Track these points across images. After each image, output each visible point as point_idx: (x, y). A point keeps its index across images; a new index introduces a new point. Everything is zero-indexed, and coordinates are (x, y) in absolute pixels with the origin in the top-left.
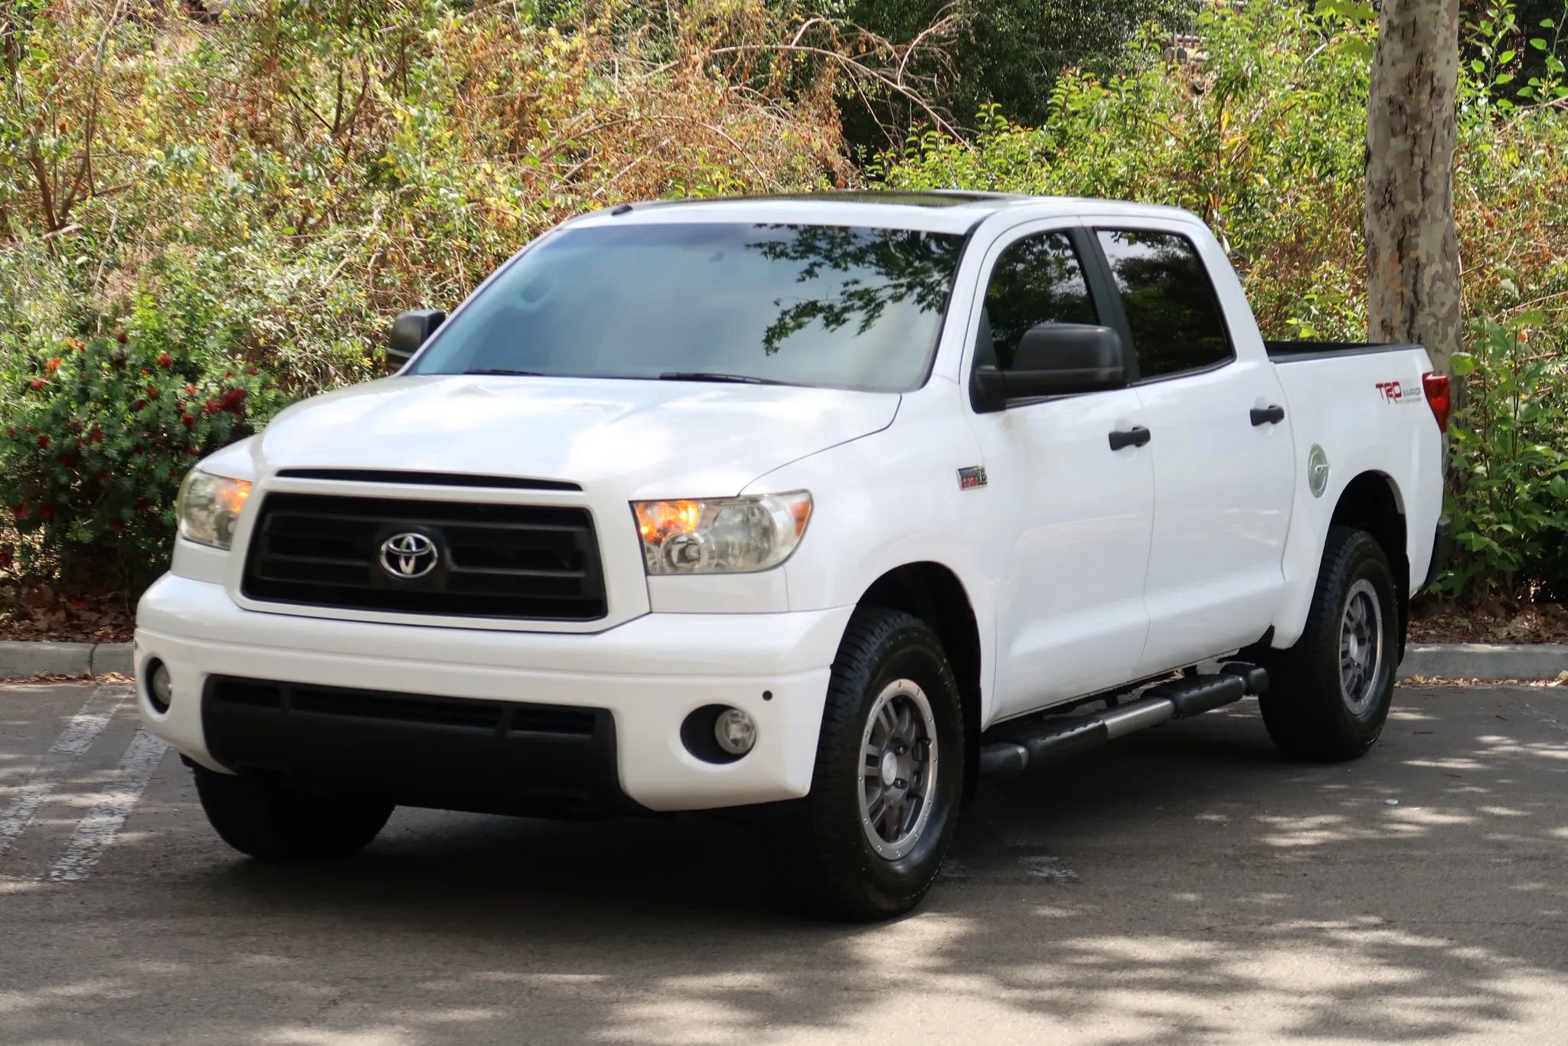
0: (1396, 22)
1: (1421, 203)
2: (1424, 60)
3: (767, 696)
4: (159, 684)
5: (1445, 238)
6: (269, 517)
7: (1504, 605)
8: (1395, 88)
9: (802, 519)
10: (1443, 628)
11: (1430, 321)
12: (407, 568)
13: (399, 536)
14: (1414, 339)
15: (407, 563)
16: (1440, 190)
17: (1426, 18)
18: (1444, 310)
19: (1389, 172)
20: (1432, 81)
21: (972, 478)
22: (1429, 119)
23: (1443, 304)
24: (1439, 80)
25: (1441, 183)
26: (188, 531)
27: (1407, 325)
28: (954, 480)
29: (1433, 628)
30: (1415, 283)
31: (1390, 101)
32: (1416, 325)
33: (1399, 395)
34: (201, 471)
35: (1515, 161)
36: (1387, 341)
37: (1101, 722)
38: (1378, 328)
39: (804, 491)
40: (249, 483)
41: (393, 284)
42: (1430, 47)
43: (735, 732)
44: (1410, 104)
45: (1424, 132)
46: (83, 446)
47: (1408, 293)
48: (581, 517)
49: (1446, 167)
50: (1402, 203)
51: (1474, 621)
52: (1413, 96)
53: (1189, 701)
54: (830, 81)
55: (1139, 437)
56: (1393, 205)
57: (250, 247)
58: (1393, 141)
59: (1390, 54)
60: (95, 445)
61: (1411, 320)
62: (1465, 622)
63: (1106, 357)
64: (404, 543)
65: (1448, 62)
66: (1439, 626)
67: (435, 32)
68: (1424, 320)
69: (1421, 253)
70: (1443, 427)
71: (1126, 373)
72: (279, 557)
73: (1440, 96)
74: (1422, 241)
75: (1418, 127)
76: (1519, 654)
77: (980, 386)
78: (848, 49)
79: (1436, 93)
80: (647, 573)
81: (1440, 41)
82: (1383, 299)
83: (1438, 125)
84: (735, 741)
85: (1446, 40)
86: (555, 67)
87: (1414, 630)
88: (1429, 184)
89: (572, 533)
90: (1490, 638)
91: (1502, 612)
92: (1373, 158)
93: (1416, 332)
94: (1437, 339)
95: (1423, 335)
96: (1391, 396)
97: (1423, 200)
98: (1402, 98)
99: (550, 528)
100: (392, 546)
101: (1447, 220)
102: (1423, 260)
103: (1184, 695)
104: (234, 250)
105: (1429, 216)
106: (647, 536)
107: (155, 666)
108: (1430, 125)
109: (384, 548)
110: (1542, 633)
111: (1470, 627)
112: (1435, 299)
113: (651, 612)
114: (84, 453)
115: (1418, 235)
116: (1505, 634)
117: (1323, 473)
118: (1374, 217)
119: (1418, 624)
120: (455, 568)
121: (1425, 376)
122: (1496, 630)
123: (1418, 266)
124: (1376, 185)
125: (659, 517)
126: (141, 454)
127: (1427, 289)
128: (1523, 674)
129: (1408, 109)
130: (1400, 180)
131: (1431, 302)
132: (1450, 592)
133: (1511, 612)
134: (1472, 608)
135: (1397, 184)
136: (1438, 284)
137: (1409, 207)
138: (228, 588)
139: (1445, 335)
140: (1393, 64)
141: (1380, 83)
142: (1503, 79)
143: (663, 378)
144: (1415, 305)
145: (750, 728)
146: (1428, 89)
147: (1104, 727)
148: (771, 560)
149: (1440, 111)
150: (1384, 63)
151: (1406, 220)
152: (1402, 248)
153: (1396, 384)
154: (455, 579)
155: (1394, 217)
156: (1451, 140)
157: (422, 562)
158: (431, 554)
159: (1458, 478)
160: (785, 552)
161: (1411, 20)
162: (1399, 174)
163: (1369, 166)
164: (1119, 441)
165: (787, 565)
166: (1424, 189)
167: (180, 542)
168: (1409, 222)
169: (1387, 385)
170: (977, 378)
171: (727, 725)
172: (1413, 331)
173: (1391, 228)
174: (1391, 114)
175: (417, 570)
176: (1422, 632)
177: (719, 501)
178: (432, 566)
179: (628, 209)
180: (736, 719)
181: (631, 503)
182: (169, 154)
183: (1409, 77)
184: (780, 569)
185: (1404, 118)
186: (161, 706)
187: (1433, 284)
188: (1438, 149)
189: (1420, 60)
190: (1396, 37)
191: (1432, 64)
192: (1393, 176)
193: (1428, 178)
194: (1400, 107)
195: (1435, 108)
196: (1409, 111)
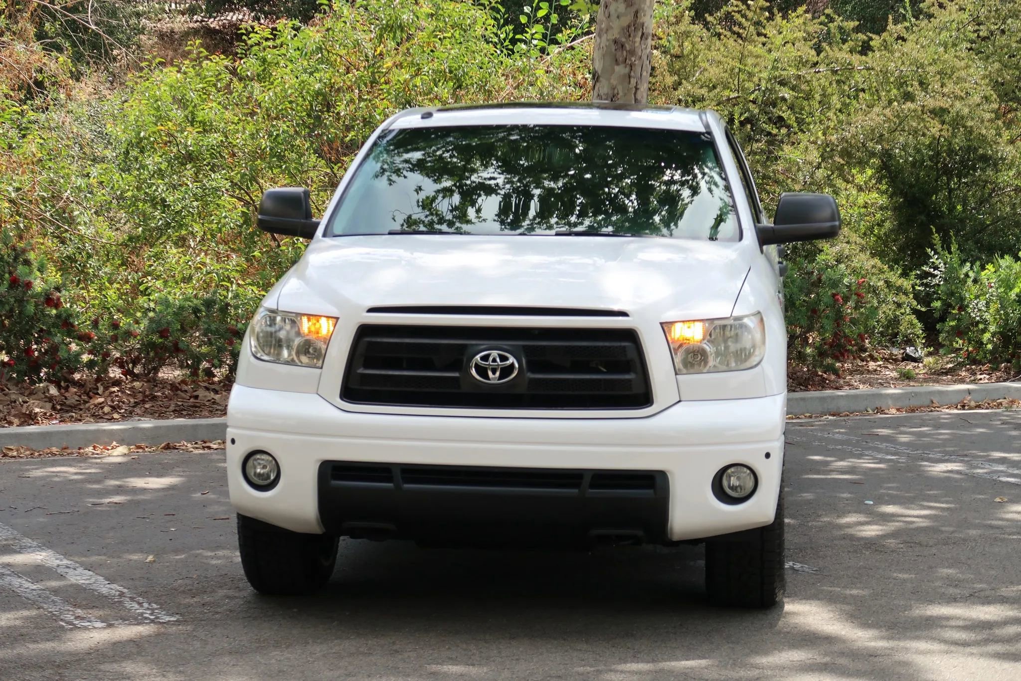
2: (638, 15)
3: (768, 455)
8: (619, 33)
12: (494, 377)
13: (486, 353)
15: (494, 373)
19: (614, 88)
20: (642, 29)
22: (640, 54)
24: (646, 27)
25: (645, 95)
31: (615, 42)
39: (757, 313)
42: (643, 6)
44: (628, 44)
45: (637, 62)
48: (630, 335)
52: (631, 39)
58: (617, 68)
59: (616, 10)
64: (491, 359)
72: (374, 371)
73: (646, 39)
75: (633, 59)
79: (644, 36)
80: (676, 374)
83: (644, 57)
88: (639, 97)
89: (624, 347)
98: (623, 40)
99: (607, 344)
100: (480, 360)
106: (673, 346)
108: (640, 57)
109: (473, 361)
113: (680, 401)
120: (531, 376)
124: (604, 97)
129: (628, 47)
130: (621, 94)
135: (619, 96)
140: (618, 17)
146: (640, 34)
148: (752, 363)
149: (646, 48)
150: (612, 17)
157: (505, 373)
158: (512, 365)
162: (620, 89)
163: (598, 84)
166: (636, 100)
174: (615, 50)
175: (500, 378)
178: (513, 374)
181: (661, 324)
183: (629, 26)
184: (757, 368)
185: (625, 53)
188: (644, 73)
189: (636, 14)
191: (643, 18)
192: (616, 91)
193: (639, 92)
194: (622, 46)
195: (643, 46)
196: (628, 48)
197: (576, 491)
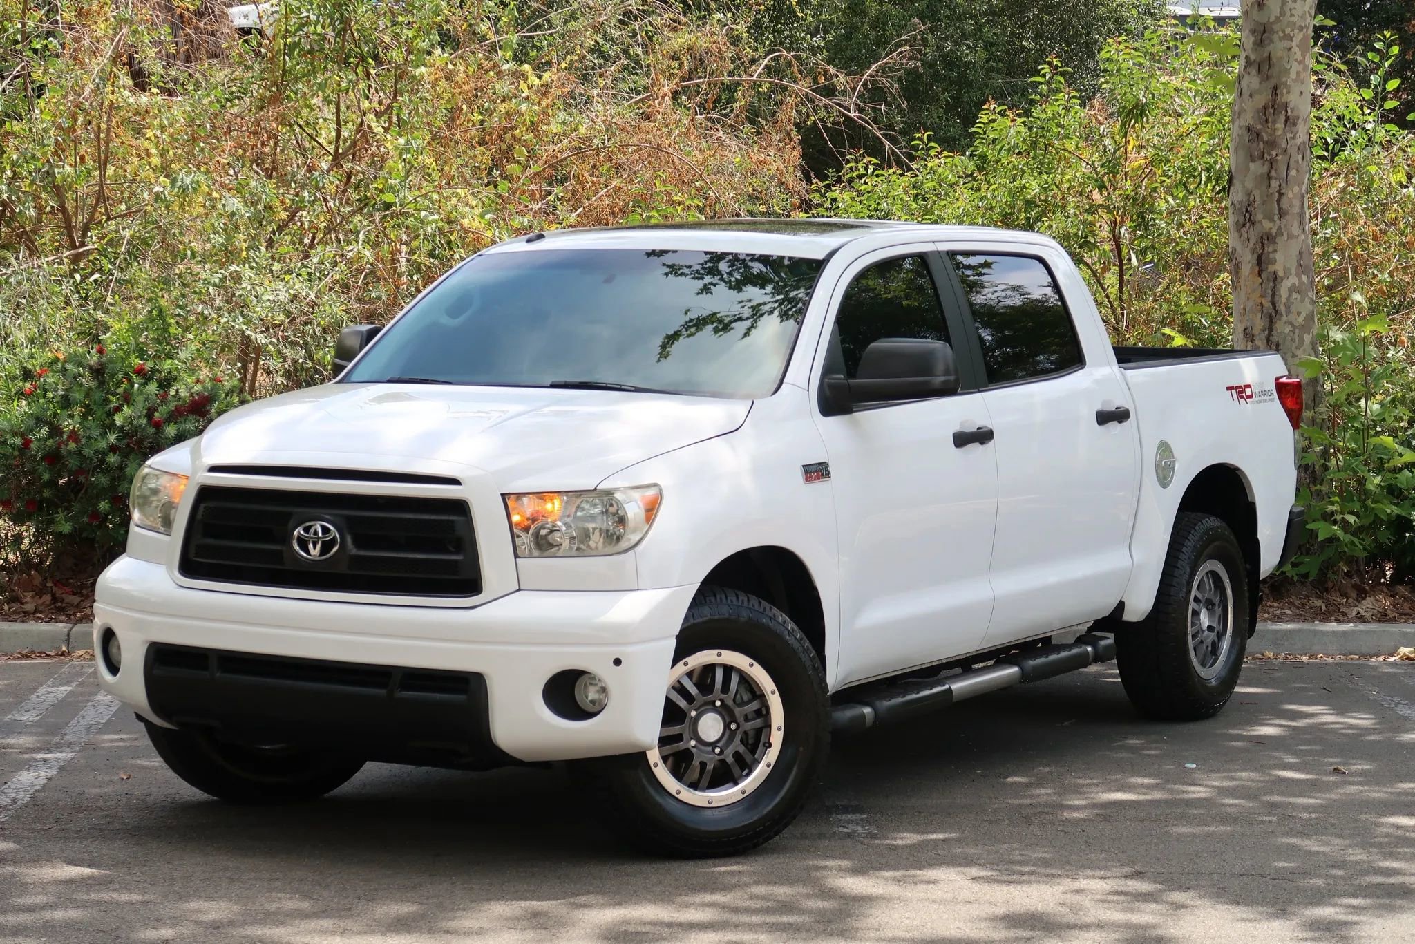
0: (1253, 57)
1: (1278, 221)
2: (1278, 92)
3: (617, 662)
4: (113, 651)
5: (1300, 253)
6: (202, 506)
7: (1355, 586)
8: (1253, 118)
9: (651, 510)
10: (1298, 608)
11: (1288, 329)
12: (315, 552)
13: (308, 524)
14: (1273, 346)
15: (315, 547)
16: (1296, 210)
17: (1280, 54)
18: (1301, 319)
19: (1249, 194)
20: (1286, 111)
21: (816, 472)
22: (1284, 146)
23: (1299, 314)
24: (1292, 110)
25: (1297, 203)
26: (139, 519)
27: (1267, 332)
28: (799, 475)
29: (1290, 609)
30: (1274, 294)
31: (1249, 129)
32: (1274, 333)
33: (1251, 396)
34: (150, 467)
35: (1403, 180)
36: (1249, 348)
37: (947, 686)
38: (1241, 335)
39: (655, 485)
40: (187, 478)
41: (379, 298)
42: (1284, 79)
43: (592, 694)
44: (1266, 133)
45: (1279, 158)
46: (63, 446)
47: (1267, 304)
48: (461, 507)
49: (1301, 189)
50: (1260, 222)
51: (1327, 602)
52: (1270, 125)
53: (1035, 668)
54: (792, 109)
55: (983, 436)
56: (1253, 224)
57: (247, 265)
58: (1252, 166)
59: (1249, 87)
60: (72, 446)
61: (1270, 328)
62: (1319, 603)
63: (940, 367)
64: (312, 530)
65: (1301, 93)
66: (1295, 606)
67: (423, 69)
68: (1282, 328)
69: (1278, 267)
70: (1295, 426)
71: (957, 381)
72: (211, 541)
73: (1294, 124)
74: (1279, 256)
75: (1274, 153)
76: (1362, 631)
77: (828, 393)
78: (809, 80)
79: (1290, 122)
80: (516, 556)
81: (1293, 75)
82: (1245, 309)
83: (1292, 151)
84: (593, 702)
85: (1298, 73)
86: (527, 99)
87: (1271, 610)
88: (1285, 206)
89: (453, 522)
90: (1341, 617)
91: (1354, 594)
92: (1235, 181)
93: (1274, 339)
94: (1294, 345)
95: (1281, 342)
96: (1242, 397)
97: (1280, 219)
98: (1259, 127)
99: (433, 517)
100: (302, 532)
101: (1303, 237)
102: (1281, 274)
103: (1031, 663)
104: (233, 268)
105: (1285, 234)
106: (517, 524)
107: (109, 636)
108: (1286, 150)
109: (296, 533)
110: (1389, 612)
111: (1324, 608)
112: (1293, 309)
113: (519, 590)
114: (64, 453)
115: (1275, 251)
116: (1355, 613)
117: (1171, 466)
118: (1236, 235)
119: (1276, 605)
120: (354, 551)
121: (1277, 379)
122: (1347, 610)
123: (1275, 279)
124: (1237, 206)
125: (529, 507)
126: (115, 453)
127: (1284, 300)
128: (1365, 650)
129: (1265, 136)
130: (1258, 201)
131: (1288, 312)
132: (1306, 576)
133: (1362, 594)
134: (1327, 590)
135: (1256, 205)
136: (1295, 295)
137: (1267, 225)
138: (169, 569)
139: (1302, 341)
140: (1251, 96)
141: (1239, 114)
142: (1390, 104)
143: (553, 386)
144: (1273, 314)
145: (604, 690)
146: (1283, 118)
147: (950, 689)
148: (624, 544)
149: (1294, 138)
150: (1244, 94)
151: (1265, 237)
152: (1261, 262)
153: (1249, 386)
154: (356, 560)
155: (1253, 234)
156: (1305, 163)
157: (327, 547)
158: (334, 538)
159: (1314, 471)
160: (635, 538)
161: (1266, 55)
162: (1257, 195)
163: (1232, 188)
164: (962, 440)
165: (639, 549)
166: (1280, 209)
167: (134, 529)
168: (1267, 239)
169: (1240, 387)
170: (825, 385)
171: (585, 685)
172: (1271, 338)
173: (1251, 245)
174: (1250, 141)
175: (322, 553)
176: (1278, 612)
177: (578, 493)
178: (335, 549)
179: (541, 237)
180: (594, 682)
181: (503, 495)
182: (173, 182)
183: (1265, 108)
184: (631, 553)
185: (1262, 145)
186: (114, 669)
187: (1290, 295)
188: (1293, 173)
189: (1275, 91)
190: (1254, 72)
191: (1286, 96)
192: (1252, 198)
193: (1284, 199)
194: (1258, 135)
195: (1289, 135)
196: (1265, 138)
197: (383, 692)
